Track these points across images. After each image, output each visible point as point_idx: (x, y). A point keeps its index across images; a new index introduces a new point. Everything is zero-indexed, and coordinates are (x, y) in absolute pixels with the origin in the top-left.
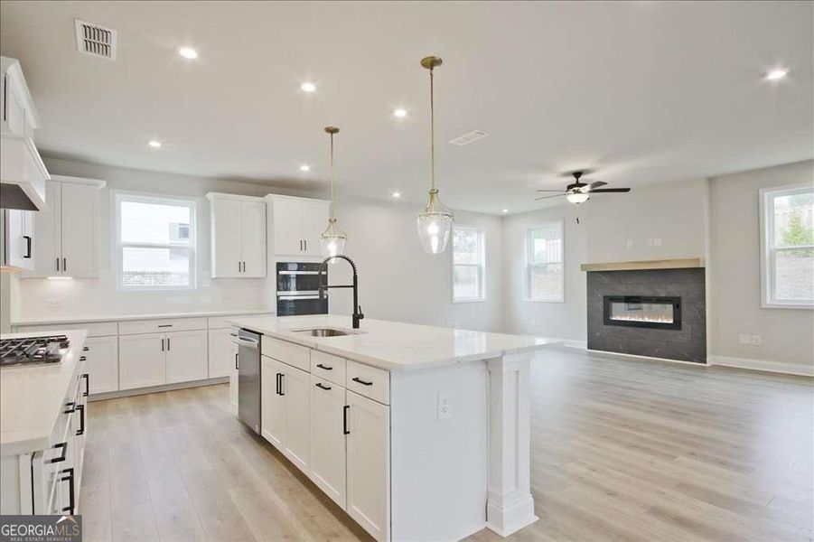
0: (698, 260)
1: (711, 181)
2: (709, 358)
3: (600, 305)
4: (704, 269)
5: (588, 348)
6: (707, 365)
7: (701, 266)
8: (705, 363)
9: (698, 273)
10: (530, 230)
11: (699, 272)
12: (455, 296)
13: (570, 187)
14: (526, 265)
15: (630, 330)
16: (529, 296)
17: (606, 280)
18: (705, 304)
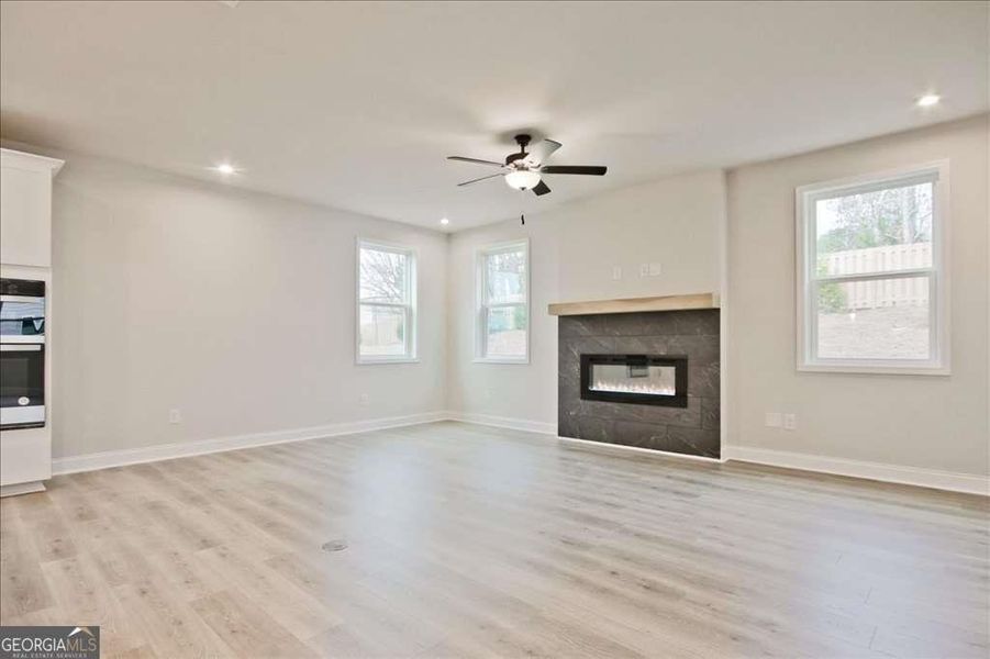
0: (709, 296)
1: (730, 174)
2: (724, 449)
3: (576, 368)
4: (718, 310)
5: (559, 435)
6: (721, 461)
7: (715, 306)
8: (718, 457)
9: (709, 317)
10: (486, 255)
11: (712, 315)
12: (361, 353)
13: (511, 159)
14: (479, 308)
15: (616, 407)
16: (483, 354)
17: (584, 329)
18: (719, 366)
